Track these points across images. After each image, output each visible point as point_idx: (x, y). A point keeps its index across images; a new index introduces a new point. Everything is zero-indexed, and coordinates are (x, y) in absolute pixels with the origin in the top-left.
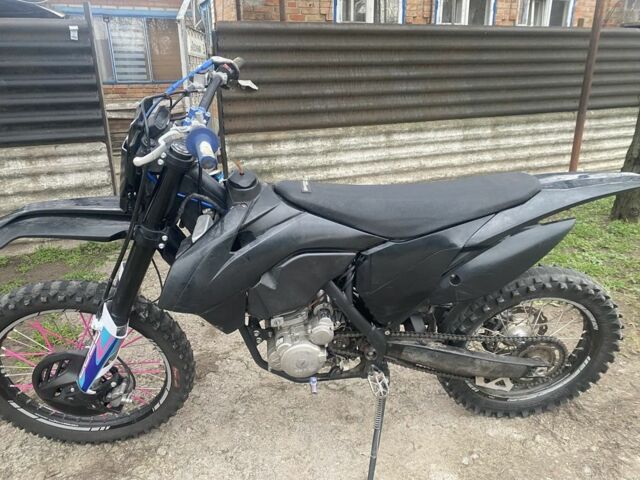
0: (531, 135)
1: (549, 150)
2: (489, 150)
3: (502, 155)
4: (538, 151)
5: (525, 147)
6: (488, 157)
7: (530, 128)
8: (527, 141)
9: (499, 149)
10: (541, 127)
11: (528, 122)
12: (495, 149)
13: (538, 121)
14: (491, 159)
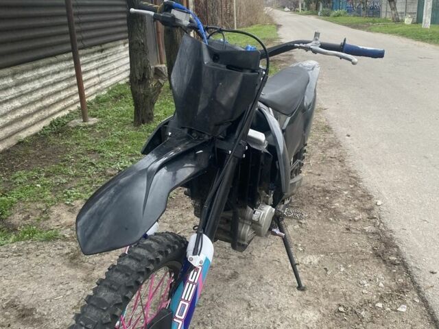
0: (38, 79)
1: (51, 90)
2: (16, 98)
3: (25, 100)
4: (46, 92)
5: (37, 90)
6: (17, 103)
7: (35, 73)
8: (37, 84)
9: (23, 95)
10: (42, 71)
11: (34, 69)
12: (20, 96)
13: (38, 67)
14: (20, 105)
